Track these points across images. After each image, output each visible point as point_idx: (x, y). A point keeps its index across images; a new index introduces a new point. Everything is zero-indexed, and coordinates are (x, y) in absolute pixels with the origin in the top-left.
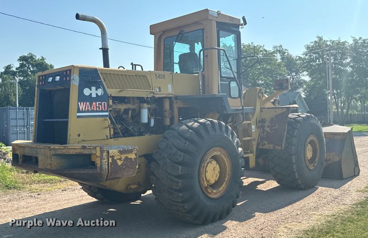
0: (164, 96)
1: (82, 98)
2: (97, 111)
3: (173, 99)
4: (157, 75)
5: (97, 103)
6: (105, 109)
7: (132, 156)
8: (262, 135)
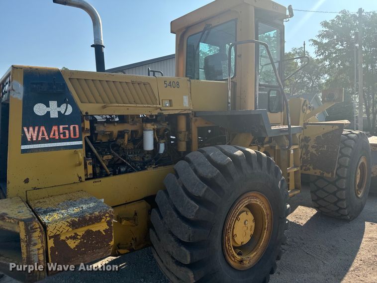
0: (177, 112)
1: (30, 119)
2: (60, 140)
3: (191, 116)
4: (168, 83)
5: (61, 127)
6: (75, 135)
7: (102, 227)
8: (305, 156)
